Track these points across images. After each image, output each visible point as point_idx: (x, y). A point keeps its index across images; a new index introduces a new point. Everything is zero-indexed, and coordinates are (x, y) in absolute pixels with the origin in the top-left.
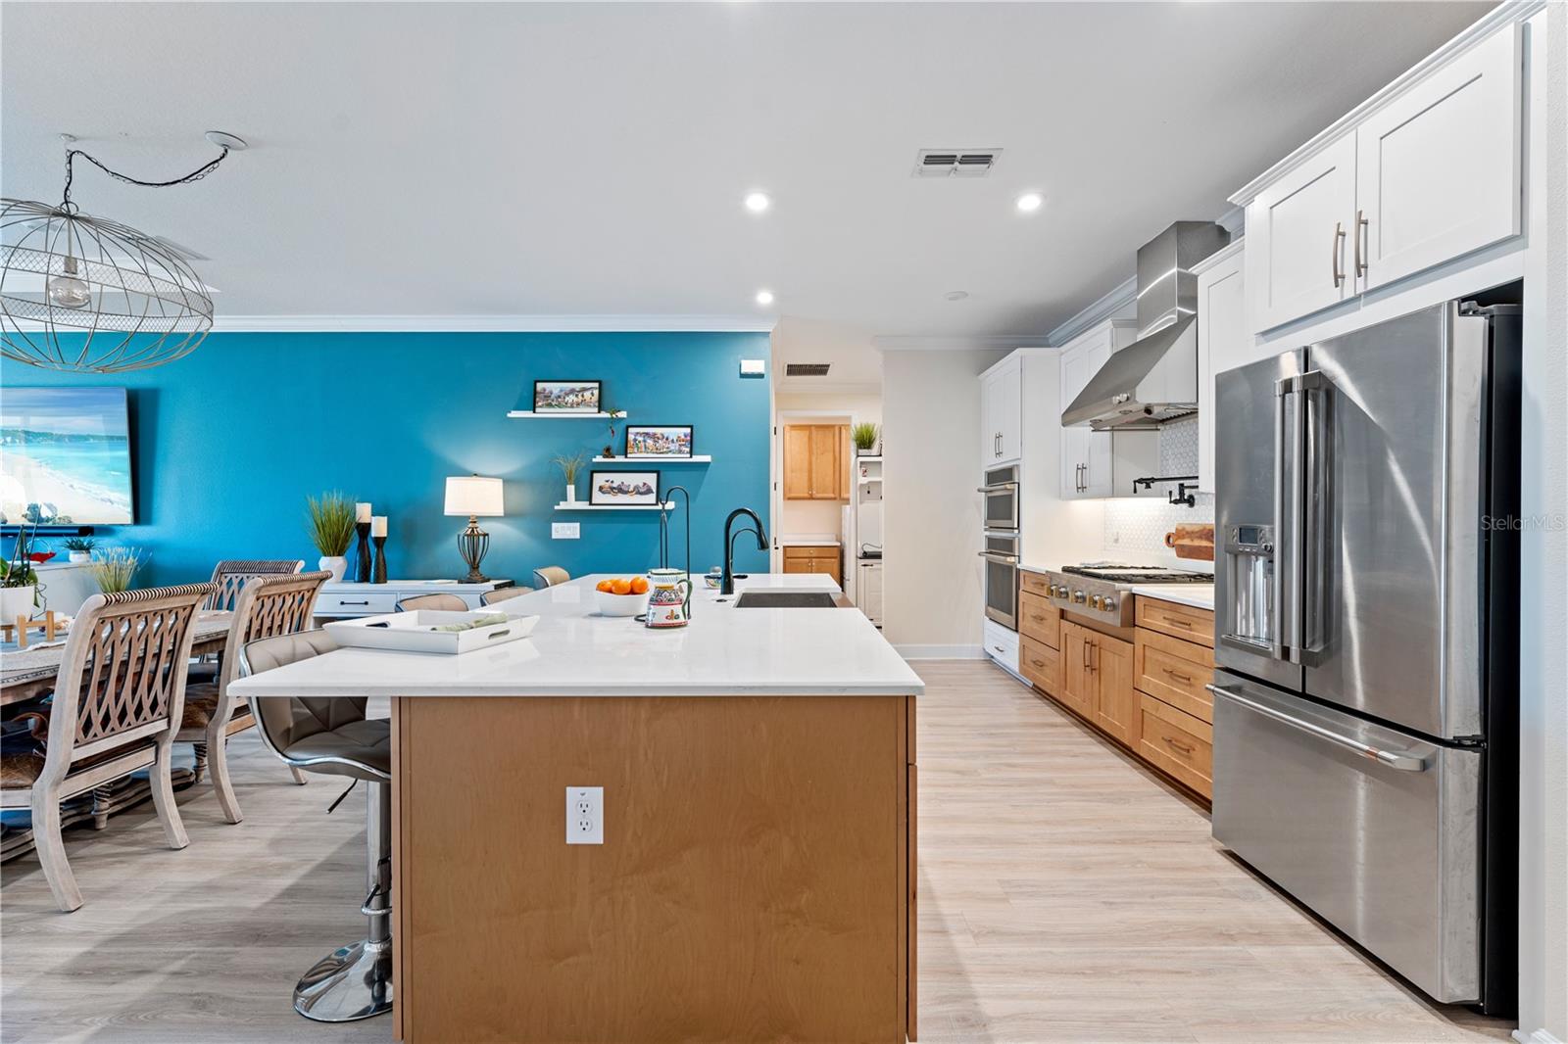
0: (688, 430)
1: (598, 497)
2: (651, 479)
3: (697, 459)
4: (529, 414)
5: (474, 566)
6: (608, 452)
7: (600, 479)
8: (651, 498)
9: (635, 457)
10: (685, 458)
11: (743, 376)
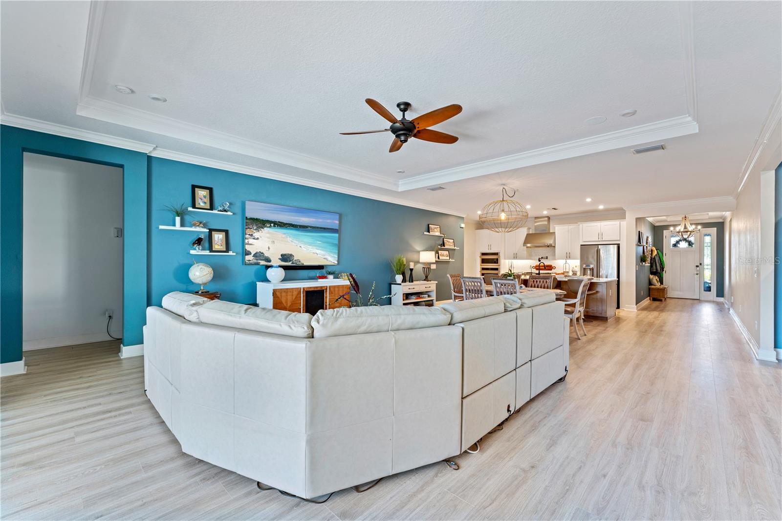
0: (453, 240)
1: (440, 258)
2: (447, 252)
3: (456, 248)
4: (428, 233)
5: (427, 277)
6: (441, 245)
7: (440, 252)
8: (448, 258)
9: (446, 247)
10: (453, 247)
11: (461, 228)
